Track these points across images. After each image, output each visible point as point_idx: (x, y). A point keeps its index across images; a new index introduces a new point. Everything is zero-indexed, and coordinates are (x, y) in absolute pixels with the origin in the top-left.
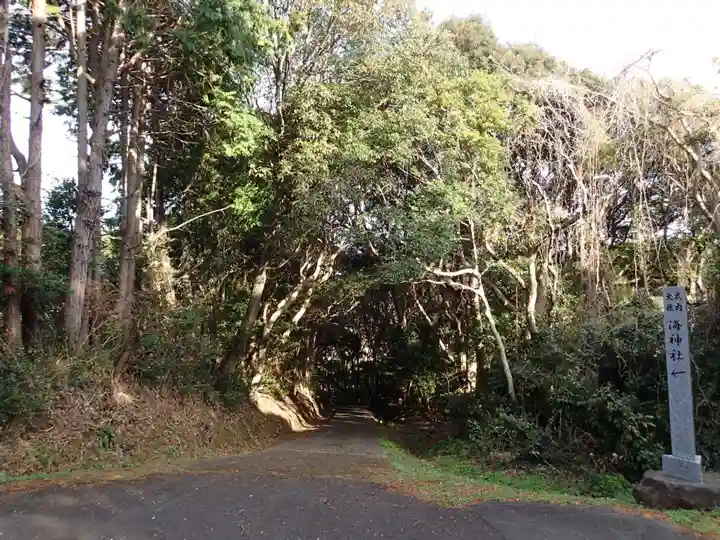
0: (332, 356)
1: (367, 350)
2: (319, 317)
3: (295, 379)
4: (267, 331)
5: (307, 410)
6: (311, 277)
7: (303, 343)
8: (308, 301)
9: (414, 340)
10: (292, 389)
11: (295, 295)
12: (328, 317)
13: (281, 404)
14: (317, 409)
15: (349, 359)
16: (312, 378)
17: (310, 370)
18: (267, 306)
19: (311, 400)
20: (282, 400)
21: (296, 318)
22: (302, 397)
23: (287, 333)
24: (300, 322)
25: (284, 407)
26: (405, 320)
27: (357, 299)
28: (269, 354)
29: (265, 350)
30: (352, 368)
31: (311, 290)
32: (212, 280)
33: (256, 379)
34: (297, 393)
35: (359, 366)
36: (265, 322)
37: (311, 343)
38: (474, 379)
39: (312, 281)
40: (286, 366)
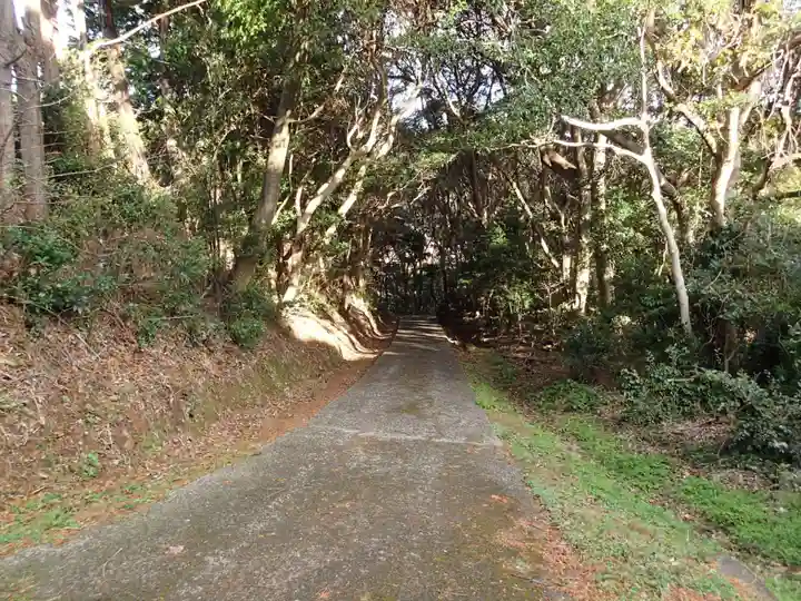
0: (390, 258)
1: (430, 250)
2: (375, 209)
3: (345, 288)
4: (302, 227)
5: (361, 328)
6: (363, 148)
7: (355, 244)
8: (359, 184)
9: (500, 239)
10: (342, 303)
11: (340, 175)
12: (388, 207)
13: (327, 323)
14: (375, 326)
15: (411, 261)
16: (367, 286)
17: (364, 277)
18: (300, 190)
19: (368, 314)
20: (329, 318)
21: (343, 210)
22: (355, 310)
23: (332, 230)
24: (349, 215)
25: (331, 328)
26: (485, 214)
27: (427, 182)
28: (306, 259)
29: (300, 254)
30: (414, 271)
31: (363, 168)
32: (201, 143)
33: (290, 295)
34: (350, 306)
35: (422, 269)
36: (299, 214)
37: (365, 242)
38: (585, 291)
39: (363, 154)
40: (333, 274)
